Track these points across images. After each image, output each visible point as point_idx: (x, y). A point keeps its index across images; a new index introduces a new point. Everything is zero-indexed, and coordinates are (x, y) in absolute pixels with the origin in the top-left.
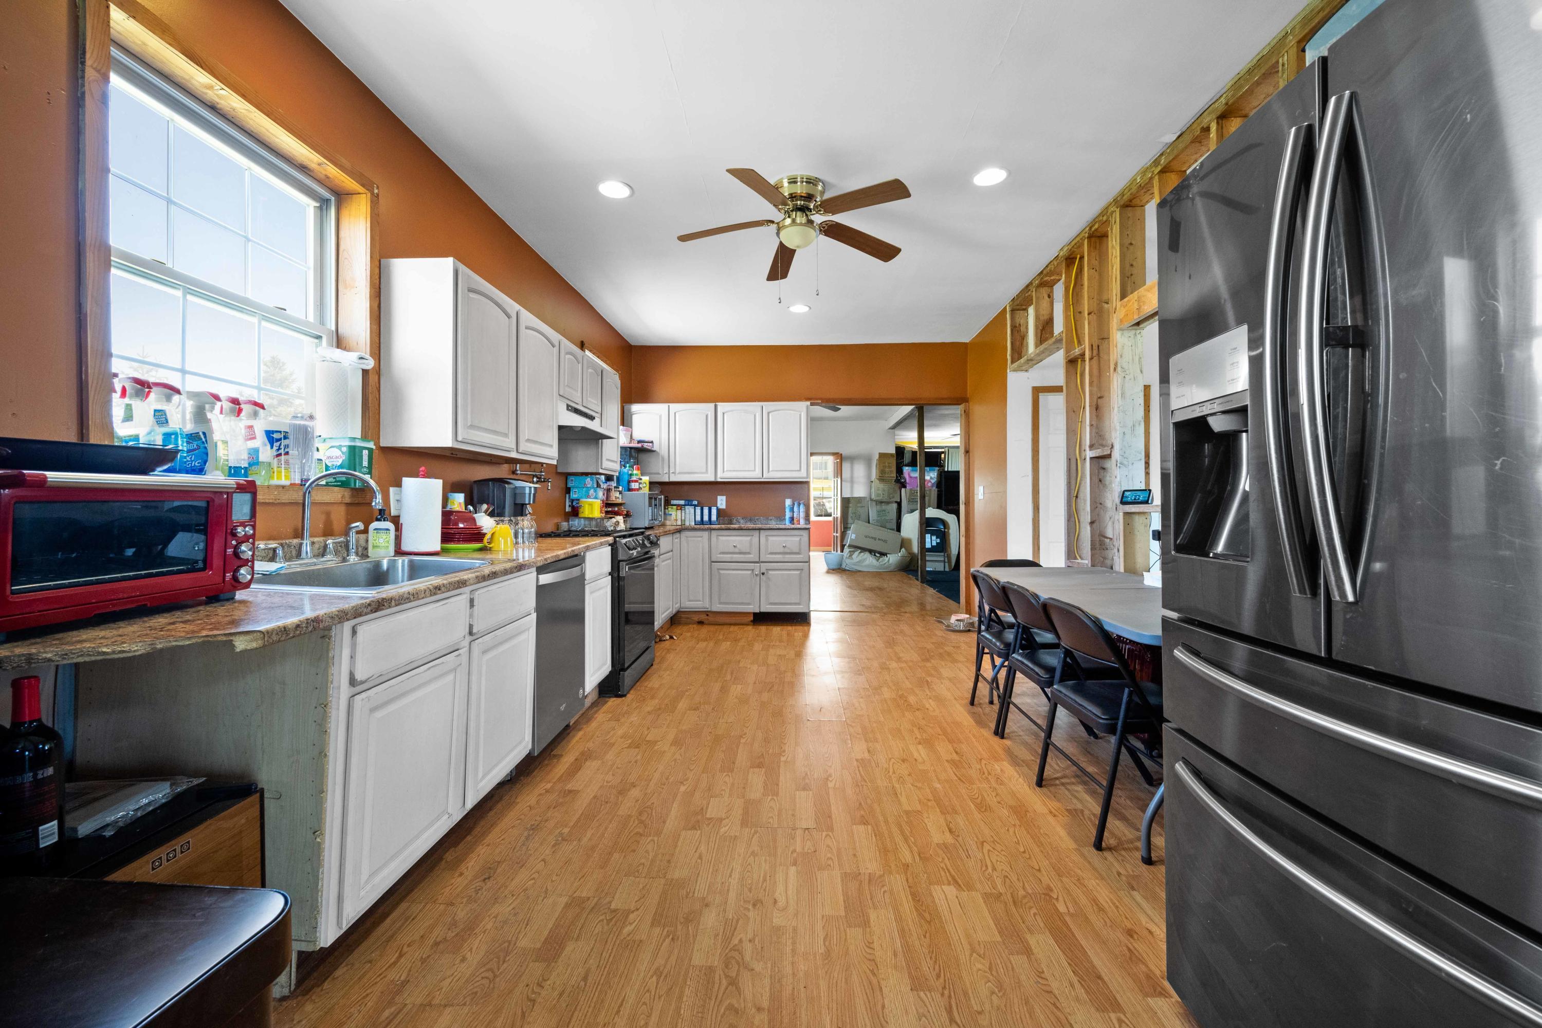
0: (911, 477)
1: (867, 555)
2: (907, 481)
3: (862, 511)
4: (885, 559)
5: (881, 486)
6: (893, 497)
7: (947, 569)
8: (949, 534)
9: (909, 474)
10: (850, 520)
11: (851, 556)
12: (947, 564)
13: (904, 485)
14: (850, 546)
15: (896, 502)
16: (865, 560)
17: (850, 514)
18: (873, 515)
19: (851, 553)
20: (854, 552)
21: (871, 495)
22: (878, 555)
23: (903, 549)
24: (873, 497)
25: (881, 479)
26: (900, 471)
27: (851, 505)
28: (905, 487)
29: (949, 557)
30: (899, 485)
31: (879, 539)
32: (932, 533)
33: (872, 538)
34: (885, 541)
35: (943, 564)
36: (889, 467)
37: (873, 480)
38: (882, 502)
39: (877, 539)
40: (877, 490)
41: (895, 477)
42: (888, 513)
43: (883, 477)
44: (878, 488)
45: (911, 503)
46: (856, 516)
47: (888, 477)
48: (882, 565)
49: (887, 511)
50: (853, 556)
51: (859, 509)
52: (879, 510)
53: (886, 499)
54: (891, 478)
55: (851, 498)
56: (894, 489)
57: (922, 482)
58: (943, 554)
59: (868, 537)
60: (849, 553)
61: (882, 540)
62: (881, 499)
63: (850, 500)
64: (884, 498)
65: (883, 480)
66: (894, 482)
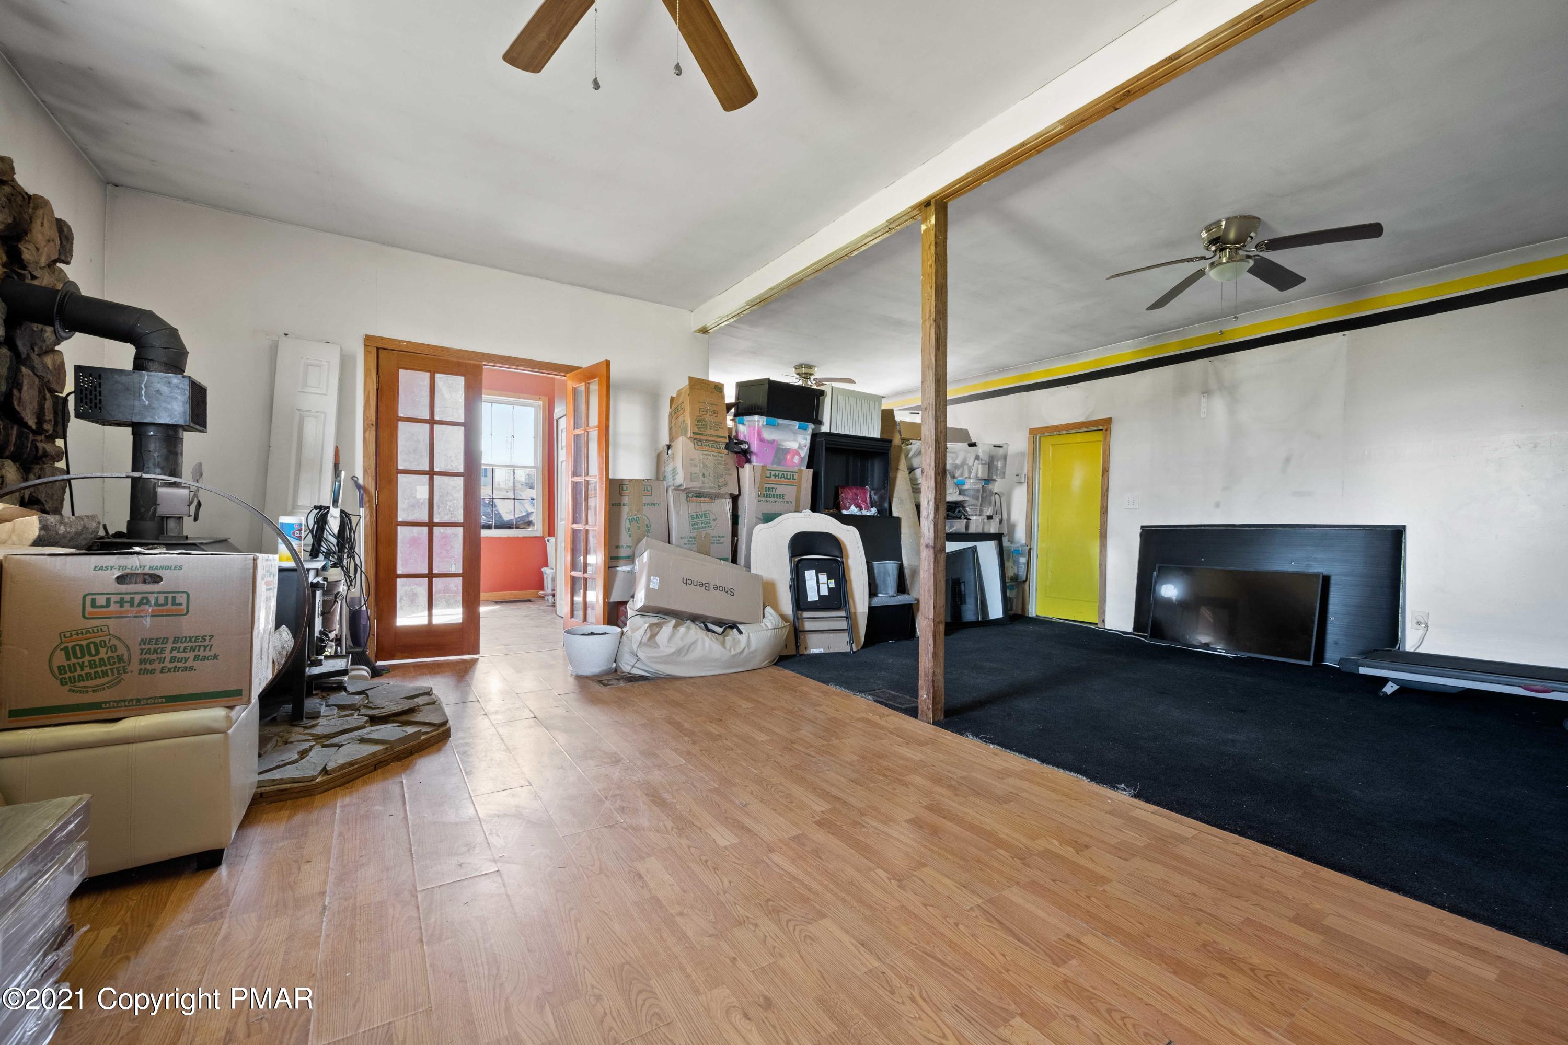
0: (762, 440)
1: (694, 632)
2: (753, 449)
3: (654, 517)
4: (739, 638)
5: (698, 455)
6: (725, 485)
7: (853, 648)
8: (849, 568)
9: (759, 433)
10: (625, 538)
11: (653, 636)
13: (745, 457)
14: (645, 611)
15: (731, 495)
16: (690, 647)
17: (625, 524)
18: (679, 523)
19: (654, 630)
20: (660, 626)
22: (720, 629)
23: (767, 611)
24: (680, 482)
25: (697, 439)
27: (626, 499)
28: (748, 461)
29: (851, 618)
30: (734, 457)
31: (716, 588)
32: (819, 567)
33: (701, 584)
34: (730, 592)
36: (714, 413)
38: (699, 495)
39: (711, 587)
40: (691, 465)
41: (725, 438)
42: (714, 520)
43: (701, 434)
44: (691, 460)
45: (764, 499)
46: (639, 528)
47: (711, 435)
48: (735, 655)
49: (712, 517)
50: (658, 638)
51: (646, 510)
52: (695, 514)
53: (711, 487)
54: (719, 440)
55: (627, 483)
56: (726, 464)
57: (781, 453)
58: (843, 614)
59: (690, 582)
60: (648, 630)
61: (724, 589)
62: (700, 488)
63: (625, 488)
64: (707, 486)
65: (701, 441)
66: (724, 447)
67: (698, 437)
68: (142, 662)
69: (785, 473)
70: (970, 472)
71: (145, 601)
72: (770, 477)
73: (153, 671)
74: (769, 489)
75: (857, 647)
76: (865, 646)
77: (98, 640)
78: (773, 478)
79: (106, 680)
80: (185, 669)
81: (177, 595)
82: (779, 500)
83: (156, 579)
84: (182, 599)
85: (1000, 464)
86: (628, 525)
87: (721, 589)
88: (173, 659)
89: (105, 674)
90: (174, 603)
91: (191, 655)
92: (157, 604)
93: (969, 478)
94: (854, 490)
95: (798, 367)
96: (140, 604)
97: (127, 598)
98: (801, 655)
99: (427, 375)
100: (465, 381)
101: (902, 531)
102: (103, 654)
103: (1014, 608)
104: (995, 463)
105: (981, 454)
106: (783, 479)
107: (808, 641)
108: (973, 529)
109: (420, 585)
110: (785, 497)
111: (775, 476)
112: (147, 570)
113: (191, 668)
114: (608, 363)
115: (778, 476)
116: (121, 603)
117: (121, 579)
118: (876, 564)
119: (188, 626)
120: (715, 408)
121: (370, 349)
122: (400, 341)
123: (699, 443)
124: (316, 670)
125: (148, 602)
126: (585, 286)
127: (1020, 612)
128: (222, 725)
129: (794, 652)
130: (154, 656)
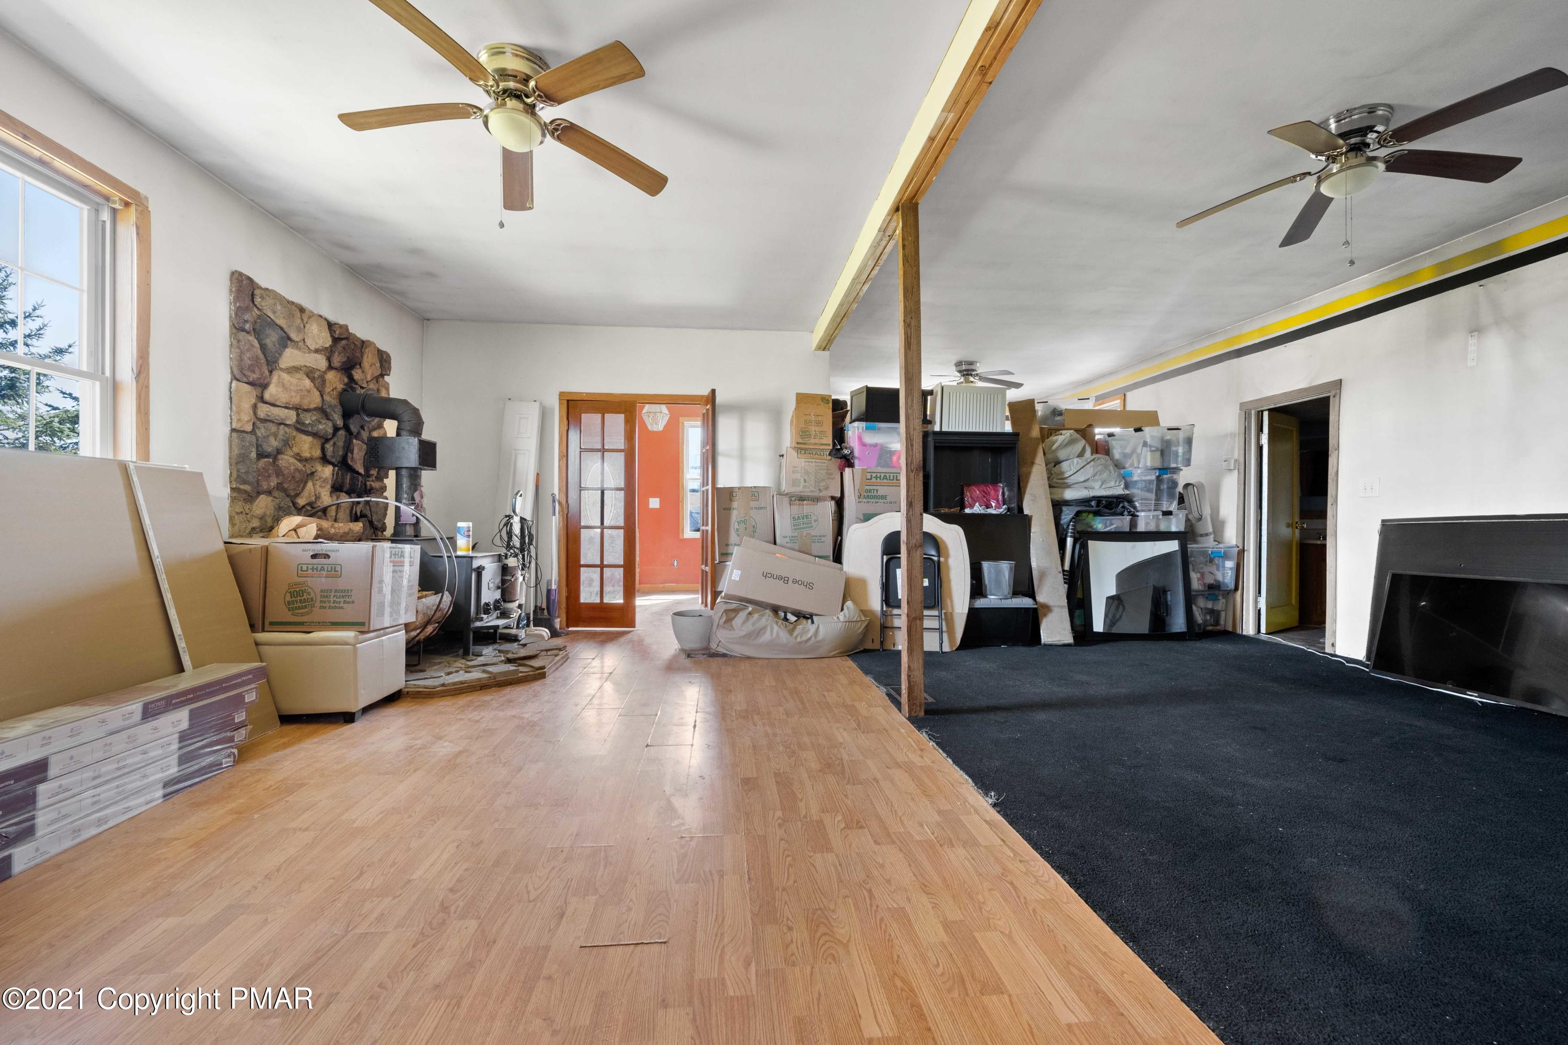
0: (863, 444)
1: (766, 619)
2: (856, 453)
3: (761, 519)
4: (807, 629)
5: (801, 462)
6: (827, 488)
7: (946, 648)
8: (948, 568)
9: (860, 438)
10: (733, 538)
11: (729, 620)
12: (945, 636)
13: (848, 462)
14: (728, 598)
15: (833, 498)
16: (760, 632)
17: (734, 525)
18: (784, 528)
19: (730, 616)
21: (779, 484)
22: (792, 618)
23: (849, 603)
24: (784, 487)
25: (801, 448)
26: (839, 435)
27: (735, 504)
28: (851, 465)
29: (949, 619)
30: (837, 462)
31: (795, 582)
33: (780, 578)
34: (809, 586)
35: (937, 635)
36: (819, 423)
37: (784, 452)
38: (802, 499)
39: (790, 581)
40: (794, 472)
41: (829, 445)
42: (815, 521)
43: (806, 444)
44: (794, 467)
45: (864, 500)
46: (746, 529)
47: (815, 444)
48: (800, 643)
49: (814, 518)
50: (734, 623)
51: (753, 512)
52: (797, 516)
53: (811, 491)
54: (823, 447)
55: (737, 490)
56: (827, 470)
57: (884, 454)
58: (935, 613)
59: (770, 575)
60: (724, 615)
61: (803, 583)
62: (801, 492)
63: (734, 495)
64: (807, 490)
65: (805, 450)
66: (828, 453)
67: (802, 446)
68: (321, 602)
69: (888, 475)
70: (1139, 462)
71: (322, 569)
72: (871, 479)
73: (325, 608)
74: (870, 491)
75: (951, 646)
76: (960, 648)
77: (303, 589)
78: (874, 480)
79: (306, 610)
80: (340, 608)
81: (337, 566)
82: (880, 500)
83: (327, 556)
84: (338, 568)
85: (1180, 450)
86: (736, 526)
87: (800, 583)
88: (334, 602)
89: (306, 607)
90: (335, 571)
91: (342, 600)
92: (327, 571)
93: (1139, 468)
94: (983, 487)
95: (958, 364)
96: (321, 570)
97: (315, 567)
98: (884, 650)
99: (600, 415)
100: (625, 417)
101: (1033, 530)
102: (305, 597)
103: (1222, 622)
104: (1174, 449)
105: (1148, 440)
106: (885, 481)
107: (896, 638)
108: (1141, 527)
109: (595, 572)
110: (888, 498)
111: (876, 477)
112: (324, 552)
113: (342, 608)
114: (713, 391)
115: (880, 477)
116: (313, 569)
117: (314, 556)
118: (986, 566)
119: (341, 584)
120: (820, 418)
121: (563, 402)
122: (581, 393)
123: (803, 452)
124: (478, 624)
125: (324, 570)
126: (714, 328)
127: (1230, 629)
128: (352, 641)
129: (877, 646)
130: (326, 599)
